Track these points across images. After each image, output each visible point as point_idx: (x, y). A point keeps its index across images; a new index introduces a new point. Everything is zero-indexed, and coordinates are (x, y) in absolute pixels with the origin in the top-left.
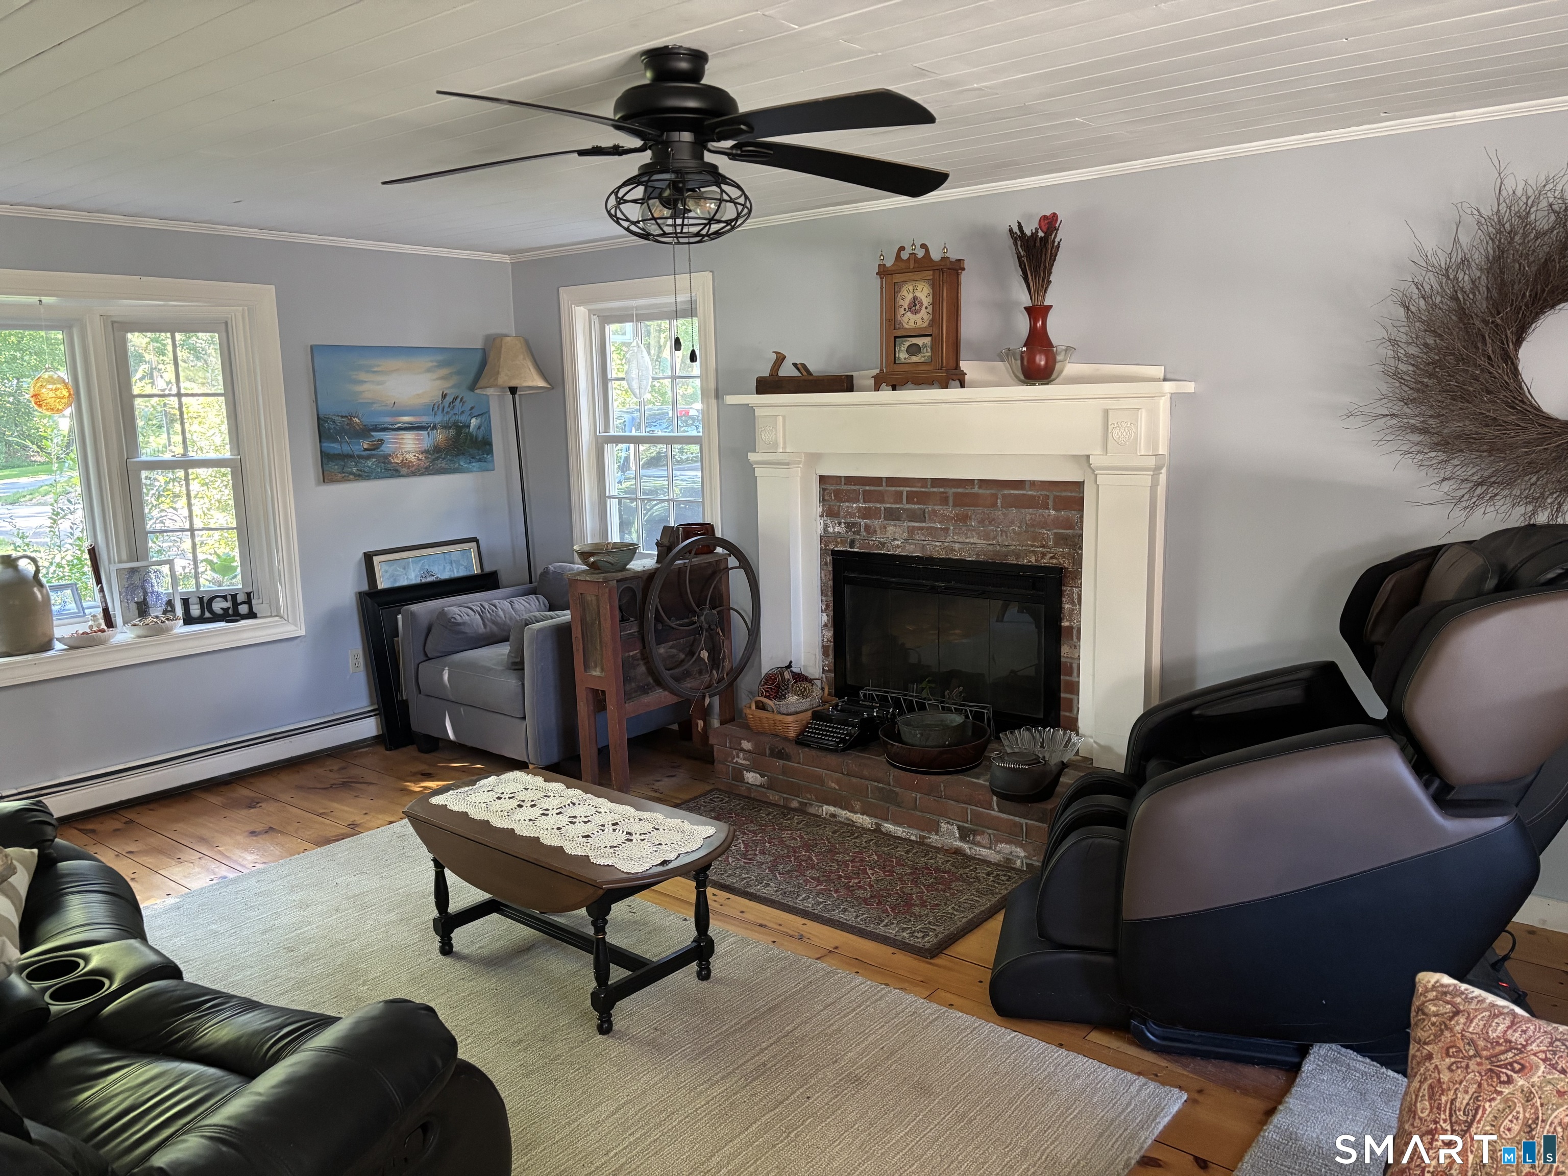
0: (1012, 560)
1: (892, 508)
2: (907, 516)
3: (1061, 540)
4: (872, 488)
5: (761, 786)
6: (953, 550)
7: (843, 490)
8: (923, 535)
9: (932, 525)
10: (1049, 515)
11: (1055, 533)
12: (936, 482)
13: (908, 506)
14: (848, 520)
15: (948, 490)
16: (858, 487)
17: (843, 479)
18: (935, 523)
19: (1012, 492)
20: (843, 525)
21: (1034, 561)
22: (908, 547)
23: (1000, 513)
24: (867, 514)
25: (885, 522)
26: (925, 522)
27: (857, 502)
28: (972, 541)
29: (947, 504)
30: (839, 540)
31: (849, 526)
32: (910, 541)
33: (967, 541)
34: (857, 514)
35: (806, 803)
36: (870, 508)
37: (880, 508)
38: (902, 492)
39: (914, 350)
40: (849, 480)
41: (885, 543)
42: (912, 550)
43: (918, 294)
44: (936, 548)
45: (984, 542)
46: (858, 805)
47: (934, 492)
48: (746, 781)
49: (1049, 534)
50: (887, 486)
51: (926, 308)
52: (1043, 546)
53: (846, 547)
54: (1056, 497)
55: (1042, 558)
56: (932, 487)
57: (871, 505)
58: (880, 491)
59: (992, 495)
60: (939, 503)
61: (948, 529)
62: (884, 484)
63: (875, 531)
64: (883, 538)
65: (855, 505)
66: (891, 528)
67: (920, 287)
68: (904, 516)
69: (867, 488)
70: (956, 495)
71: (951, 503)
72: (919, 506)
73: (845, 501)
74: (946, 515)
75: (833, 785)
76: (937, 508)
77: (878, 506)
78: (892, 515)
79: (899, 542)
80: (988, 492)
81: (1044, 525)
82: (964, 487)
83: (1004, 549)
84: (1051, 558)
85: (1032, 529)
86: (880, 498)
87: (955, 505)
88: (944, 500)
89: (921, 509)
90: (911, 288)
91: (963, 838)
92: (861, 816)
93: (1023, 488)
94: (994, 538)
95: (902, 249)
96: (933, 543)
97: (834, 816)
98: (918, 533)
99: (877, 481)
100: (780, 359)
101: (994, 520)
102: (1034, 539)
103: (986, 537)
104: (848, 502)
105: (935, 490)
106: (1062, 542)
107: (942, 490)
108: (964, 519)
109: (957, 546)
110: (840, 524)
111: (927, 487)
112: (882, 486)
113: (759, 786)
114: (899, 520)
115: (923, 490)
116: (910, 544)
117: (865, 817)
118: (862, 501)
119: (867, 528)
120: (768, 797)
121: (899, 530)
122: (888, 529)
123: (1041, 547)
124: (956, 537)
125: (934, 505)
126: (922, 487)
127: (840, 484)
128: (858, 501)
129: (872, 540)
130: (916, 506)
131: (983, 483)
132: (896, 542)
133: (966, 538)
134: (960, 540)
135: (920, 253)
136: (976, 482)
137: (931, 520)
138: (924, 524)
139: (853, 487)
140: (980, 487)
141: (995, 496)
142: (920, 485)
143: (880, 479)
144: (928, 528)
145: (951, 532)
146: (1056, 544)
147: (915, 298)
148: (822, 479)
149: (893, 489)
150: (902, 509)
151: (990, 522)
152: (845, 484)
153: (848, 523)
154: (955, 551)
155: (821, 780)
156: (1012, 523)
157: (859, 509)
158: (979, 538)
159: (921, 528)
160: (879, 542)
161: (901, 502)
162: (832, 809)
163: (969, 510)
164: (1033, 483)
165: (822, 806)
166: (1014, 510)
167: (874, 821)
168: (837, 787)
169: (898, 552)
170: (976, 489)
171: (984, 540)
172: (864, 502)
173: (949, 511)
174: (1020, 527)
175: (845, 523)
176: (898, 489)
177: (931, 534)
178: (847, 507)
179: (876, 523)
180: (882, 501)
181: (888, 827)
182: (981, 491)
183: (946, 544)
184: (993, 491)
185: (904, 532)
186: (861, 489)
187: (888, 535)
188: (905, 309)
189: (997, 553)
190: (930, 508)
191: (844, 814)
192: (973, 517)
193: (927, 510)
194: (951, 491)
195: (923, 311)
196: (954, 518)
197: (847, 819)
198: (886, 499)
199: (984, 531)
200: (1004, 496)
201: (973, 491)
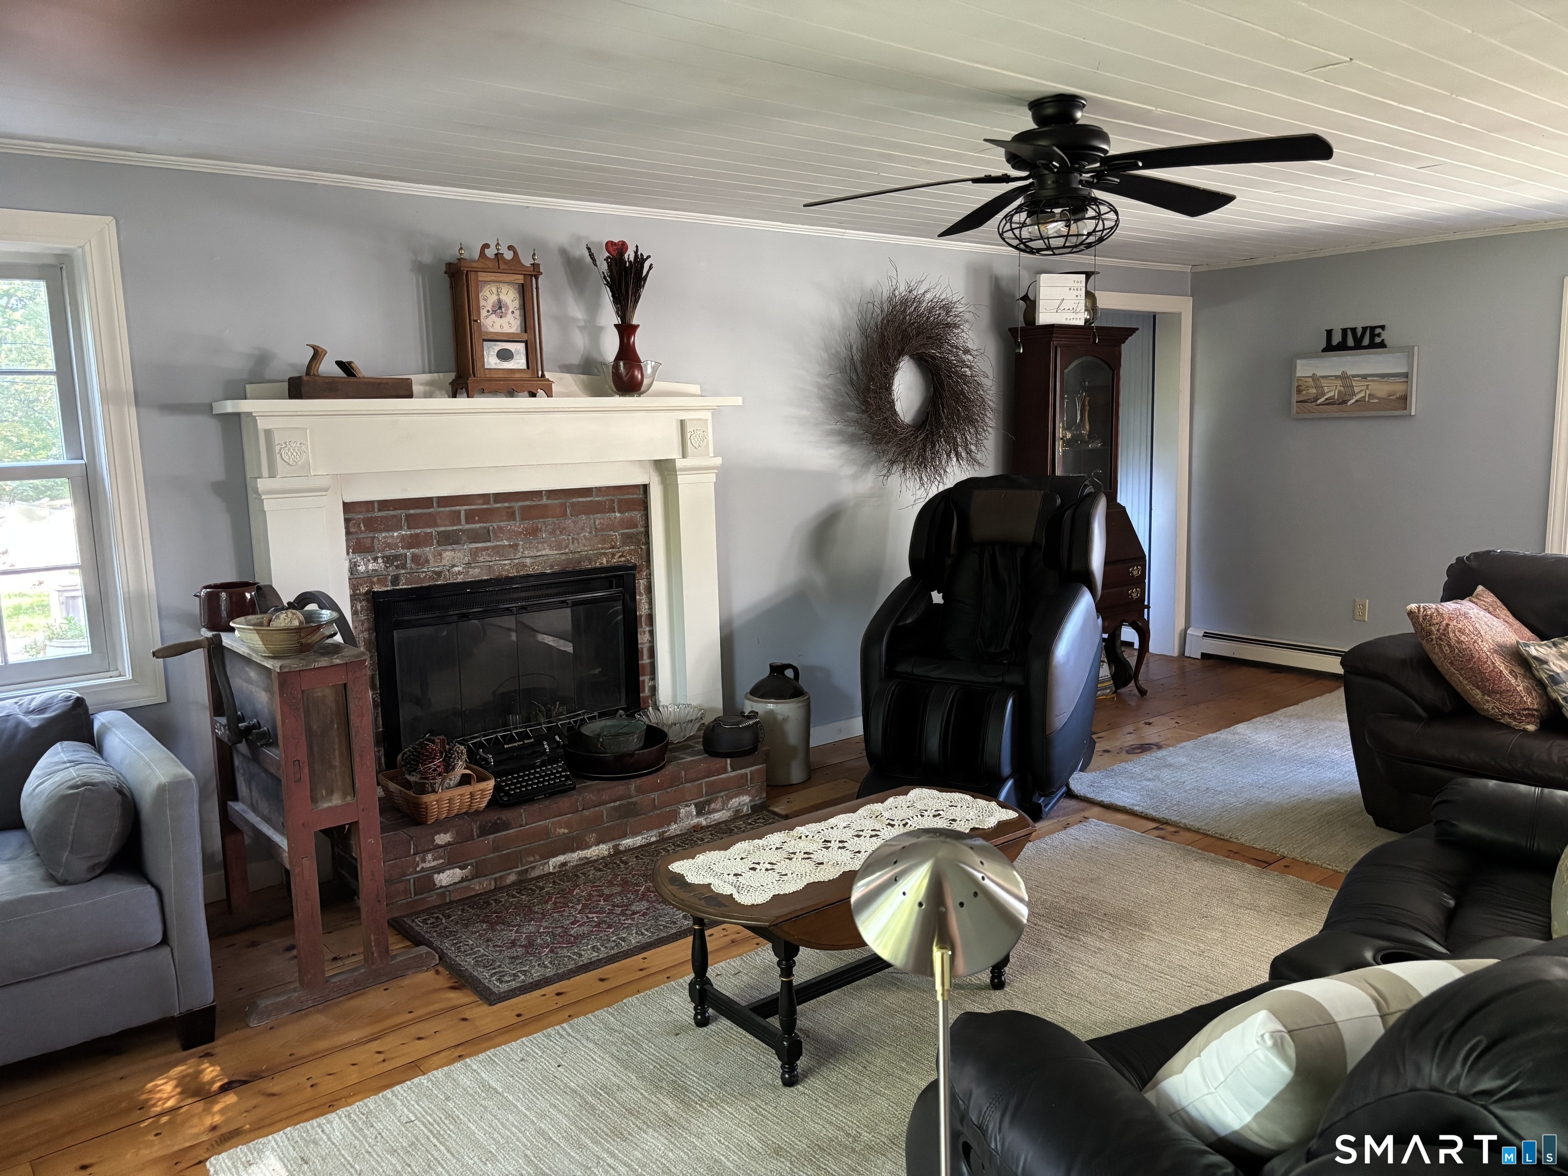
0: (586, 565)
1: (449, 531)
2: (468, 538)
3: (628, 539)
4: (419, 511)
5: (463, 880)
6: (525, 566)
7: (377, 517)
8: (489, 555)
9: (498, 543)
10: (615, 518)
11: (622, 534)
12: (499, 497)
13: (468, 526)
14: (387, 553)
15: (513, 504)
16: (399, 512)
17: (376, 505)
18: (502, 540)
19: (580, 499)
20: (380, 560)
21: (605, 563)
22: (471, 571)
23: (570, 521)
24: (413, 542)
25: (440, 548)
26: (490, 541)
27: (397, 530)
28: (544, 553)
29: (515, 519)
30: (375, 579)
31: (388, 560)
32: (473, 565)
33: (539, 554)
34: (400, 545)
35: (527, 870)
36: (417, 534)
37: (431, 533)
38: (459, 512)
39: (505, 355)
40: (385, 504)
41: (441, 572)
42: (476, 574)
43: (503, 297)
44: (505, 567)
45: (556, 552)
46: (592, 837)
47: (498, 508)
48: (438, 886)
49: (616, 535)
50: (439, 507)
51: (513, 312)
52: (613, 547)
53: (387, 586)
54: (620, 501)
55: (613, 557)
56: (496, 502)
57: (418, 531)
58: (430, 514)
59: (561, 504)
60: (505, 518)
61: (517, 545)
62: (435, 504)
63: (427, 561)
64: (438, 567)
65: (396, 534)
66: (448, 553)
67: (504, 290)
68: (464, 538)
69: (412, 512)
70: (523, 508)
71: (518, 518)
72: (482, 525)
73: (381, 531)
74: (513, 531)
75: (562, 831)
76: (502, 524)
77: (429, 530)
78: (448, 539)
79: (460, 568)
80: (556, 502)
81: (612, 528)
82: (532, 500)
83: (577, 556)
84: (620, 557)
85: (601, 533)
86: (431, 521)
87: (522, 519)
88: (511, 515)
89: (485, 528)
90: (494, 290)
91: (699, 813)
92: (597, 848)
93: (591, 496)
94: (567, 547)
95: (486, 246)
96: (501, 562)
97: (564, 864)
98: (482, 555)
99: (426, 502)
100: (318, 354)
101: (565, 529)
102: (604, 541)
103: (559, 546)
104: (387, 531)
105: (498, 505)
106: (628, 541)
107: (506, 505)
108: (534, 532)
109: (528, 561)
110: (375, 559)
111: (489, 503)
112: (432, 507)
113: (460, 882)
114: (457, 543)
115: (485, 506)
116: (474, 568)
117: (601, 846)
118: (405, 528)
119: (415, 558)
120: (473, 889)
121: (459, 554)
122: (444, 555)
123: (611, 548)
124: (526, 552)
125: (500, 522)
126: (483, 504)
127: (373, 511)
128: (401, 528)
129: (423, 572)
130: (478, 526)
131: (552, 493)
132: (456, 569)
133: (537, 551)
134: (532, 554)
135: (509, 255)
136: (544, 493)
137: (497, 538)
138: (489, 544)
139: (392, 513)
140: (548, 498)
141: (564, 505)
142: (480, 501)
143: (430, 500)
144: (493, 548)
145: (520, 547)
146: (624, 543)
147: (499, 301)
148: (348, 507)
149: (448, 509)
150: (460, 530)
151: (561, 532)
152: (379, 510)
153: (388, 557)
154: (526, 566)
155: (545, 833)
156: (583, 529)
157: (403, 538)
158: (551, 549)
159: (486, 549)
160: (434, 572)
161: (459, 523)
162: (561, 858)
163: (540, 523)
164: (599, 489)
165: (548, 862)
166: (584, 517)
167: (611, 844)
168: (566, 831)
169: (460, 579)
170: (545, 501)
171: (556, 550)
172: (409, 528)
173: (517, 526)
174: (590, 532)
175: (383, 558)
176: (453, 508)
177: (498, 553)
178: (386, 537)
179: (428, 551)
180: (435, 525)
181: (628, 842)
182: (549, 502)
183: (516, 561)
184: (561, 501)
185: (465, 556)
186: (402, 513)
187: (445, 562)
188: (488, 311)
189: (569, 561)
190: (495, 525)
191: (574, 857)
192: (544, 529)
193: (491, 528)
194: (517, 505)
195: (510, 315)
196: (522, 532)
197: (581, 859)
198: (439, 521)
199: (556, 541)
200: (572, 504)
201: (541, 503)
